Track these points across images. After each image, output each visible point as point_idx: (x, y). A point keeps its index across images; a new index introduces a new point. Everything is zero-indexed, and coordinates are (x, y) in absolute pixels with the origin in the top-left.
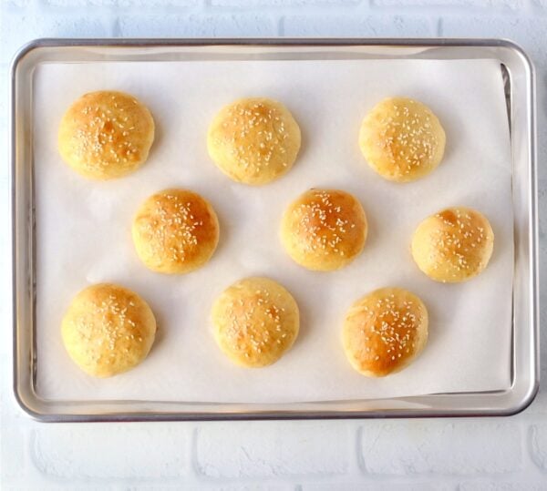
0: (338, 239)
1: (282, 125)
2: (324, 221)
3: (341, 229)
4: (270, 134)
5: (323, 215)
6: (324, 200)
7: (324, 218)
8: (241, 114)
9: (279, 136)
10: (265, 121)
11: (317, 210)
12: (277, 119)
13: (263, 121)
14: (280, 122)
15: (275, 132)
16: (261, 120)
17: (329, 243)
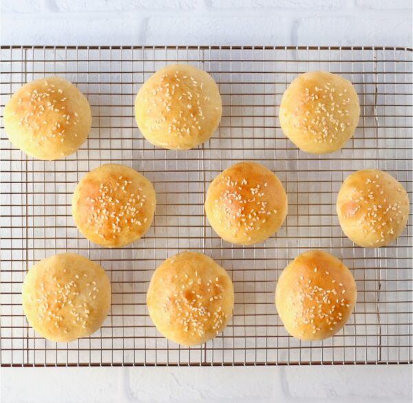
0: (263, 204)
1: (192, 79)
2: (242, 199)
3: (259, 194)
4: (189, 93)
5: (237, 196)
6: (228, 184)
7: (240, 198)
8: (154, 94)
9: (196, 90)
10: (178, 85)
11: (229, 196)
12: (185, 77)
13: (176, 87)
14: (189, 78)
15: (192, 88)
16: (173, 88)
17: (260, 212)
